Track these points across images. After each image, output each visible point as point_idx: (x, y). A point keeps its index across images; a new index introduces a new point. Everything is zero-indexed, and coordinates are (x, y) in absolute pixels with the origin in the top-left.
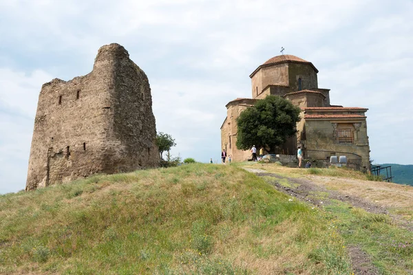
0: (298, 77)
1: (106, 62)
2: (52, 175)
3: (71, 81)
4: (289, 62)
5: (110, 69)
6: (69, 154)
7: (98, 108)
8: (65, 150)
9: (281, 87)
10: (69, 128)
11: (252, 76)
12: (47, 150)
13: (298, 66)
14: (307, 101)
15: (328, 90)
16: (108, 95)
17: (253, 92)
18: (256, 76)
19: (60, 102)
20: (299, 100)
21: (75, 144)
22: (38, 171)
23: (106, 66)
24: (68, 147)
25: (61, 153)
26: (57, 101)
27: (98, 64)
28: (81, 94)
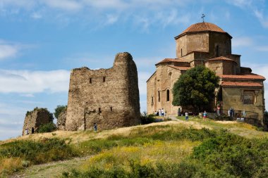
0: (216, 45)
1: (122, 63)
2: (88, 123)
3: (98, 71)
4: (210, 32)
5: (125, 67)
6: (100, 112)
7: (119, 89)
8: (97, 110)
9: (203, 53)
10: (99, 98)
11: (177, 38)
12: (83, 109)
13: (217, 35)
14: (223, 66)
15: (239, 56)
16: (125, 82)
17: (178, 52)
18: (181, 39)
19: (91, 82)
20: (217, 65)
21: (105, 107)
22: (77, 121)
23: (121, 65)
24: (100, 109)
25: (94, 112)
26: (88, 81)
27: (117, 64)
28: (106, 79)
